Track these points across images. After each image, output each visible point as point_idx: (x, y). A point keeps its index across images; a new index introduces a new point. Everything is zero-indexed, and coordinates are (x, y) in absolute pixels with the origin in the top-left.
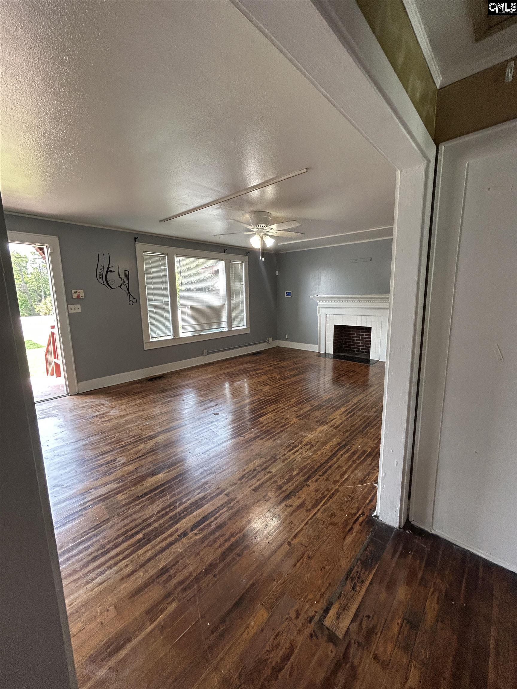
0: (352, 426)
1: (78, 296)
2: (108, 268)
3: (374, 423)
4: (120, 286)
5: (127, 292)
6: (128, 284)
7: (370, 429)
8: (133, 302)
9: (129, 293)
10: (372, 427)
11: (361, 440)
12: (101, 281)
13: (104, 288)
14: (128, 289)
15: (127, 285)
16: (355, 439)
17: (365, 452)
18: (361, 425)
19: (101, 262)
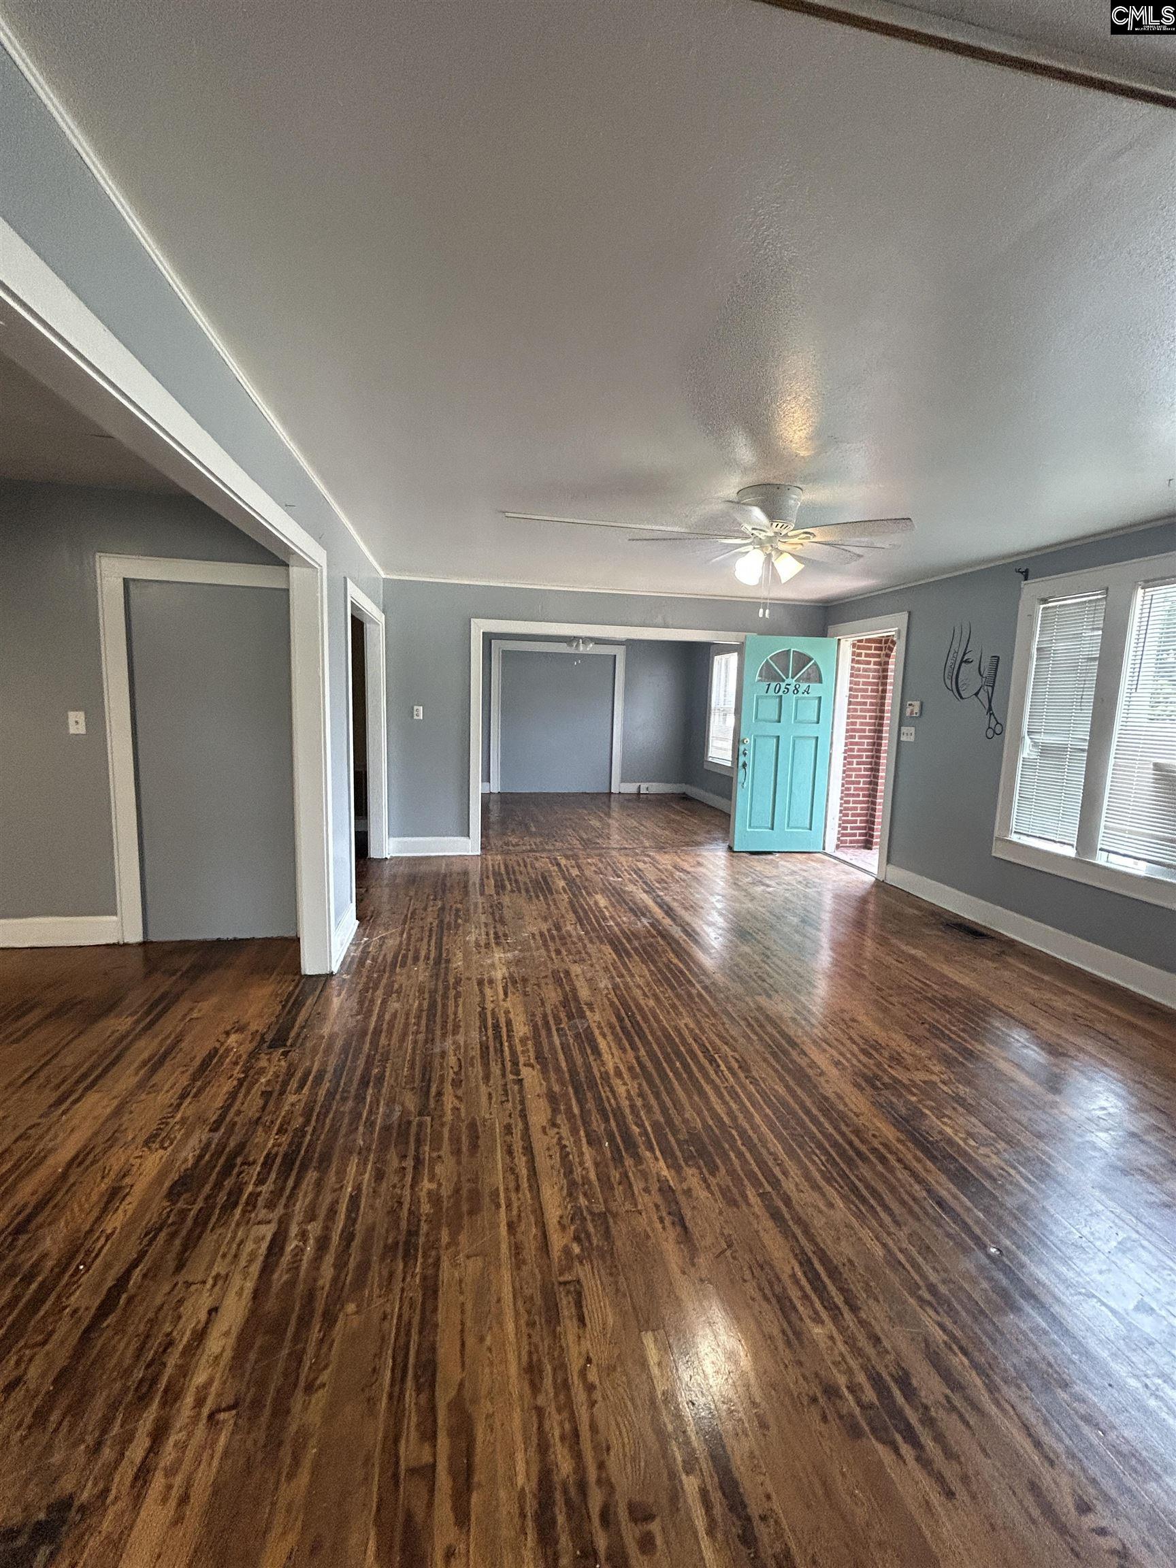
0: (458, 996)
1: (912, 712)
2: (965, 654)
3: (423, 1022)
4: (976, 694)
5: (987, 707)
6: (993, 687)
7: (420, 1005)
8: (994, 732)
9: (990, 708)
10: (420, 1009)
11: (421, 979)
12: (948, 682)
13: (950, 697)
14: (990, 702)
15: (990, 689)
16: (431, 976)
17: (403, 965)
18: (445, 1006)
19: (955, 645)
